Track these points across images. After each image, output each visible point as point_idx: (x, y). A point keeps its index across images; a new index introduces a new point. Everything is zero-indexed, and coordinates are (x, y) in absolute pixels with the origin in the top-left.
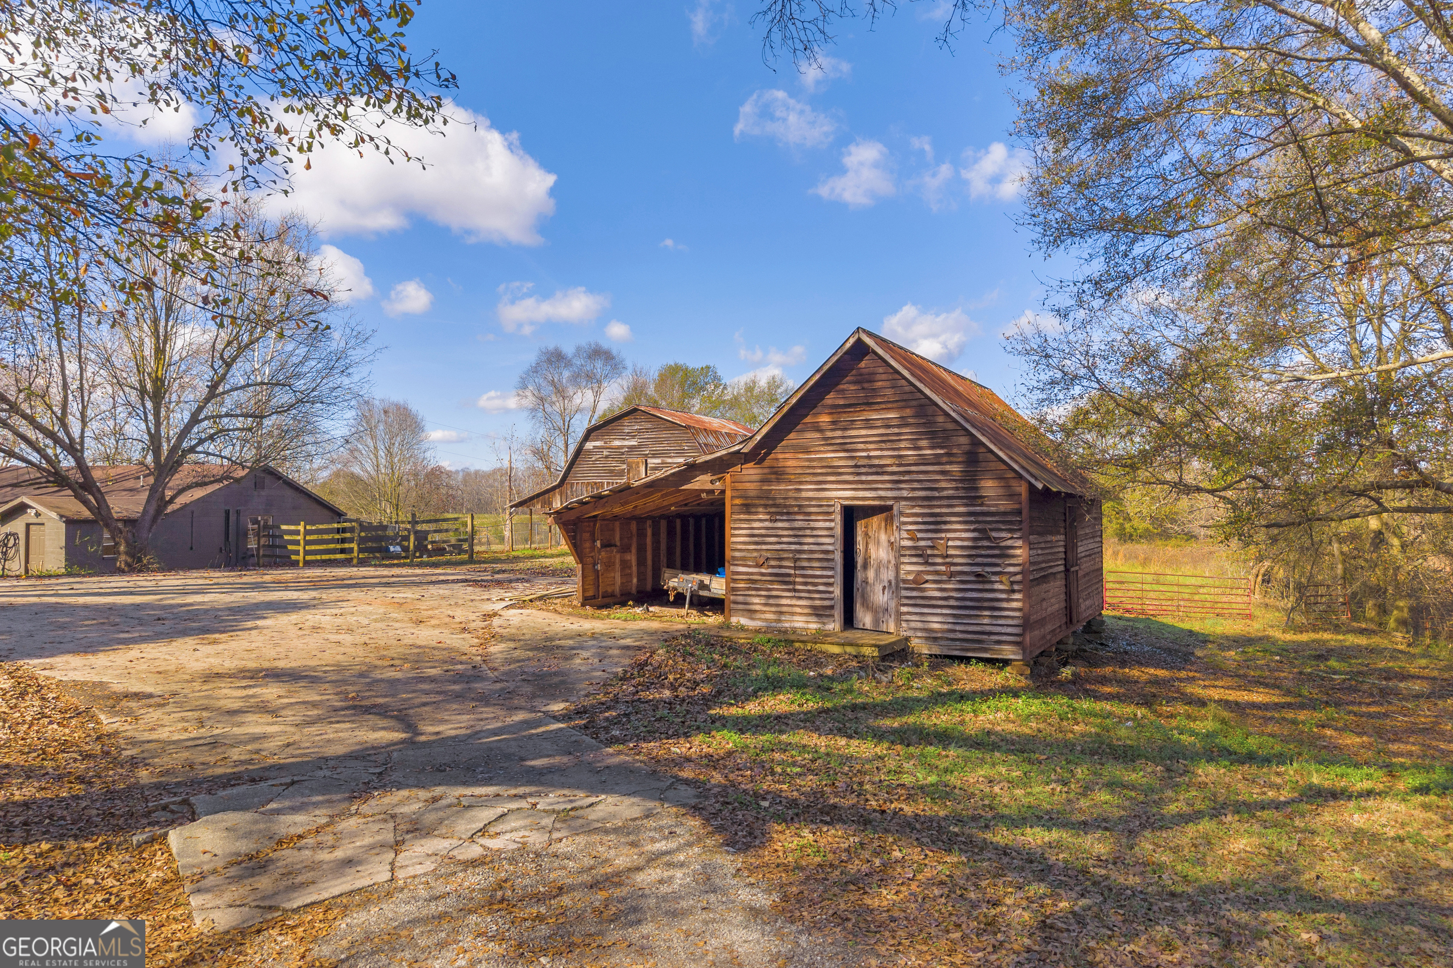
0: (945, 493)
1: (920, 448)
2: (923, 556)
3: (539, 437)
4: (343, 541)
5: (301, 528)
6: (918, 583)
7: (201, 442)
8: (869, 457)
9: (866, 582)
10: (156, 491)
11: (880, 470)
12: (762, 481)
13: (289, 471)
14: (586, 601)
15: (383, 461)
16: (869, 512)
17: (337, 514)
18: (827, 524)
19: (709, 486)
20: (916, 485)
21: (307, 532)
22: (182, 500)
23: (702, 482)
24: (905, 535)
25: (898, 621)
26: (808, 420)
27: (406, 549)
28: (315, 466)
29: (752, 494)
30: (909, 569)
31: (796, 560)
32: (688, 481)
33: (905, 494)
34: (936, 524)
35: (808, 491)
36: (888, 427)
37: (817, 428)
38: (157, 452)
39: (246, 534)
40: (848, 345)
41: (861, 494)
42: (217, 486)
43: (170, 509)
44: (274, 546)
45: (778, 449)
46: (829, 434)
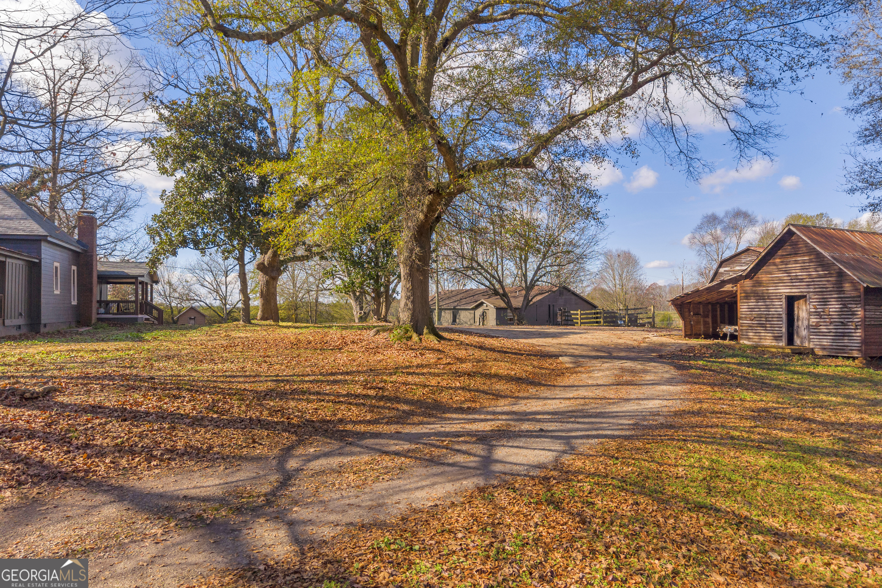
0: (828, 289)
1: (818, 271)
2: (819, 314)
3: (703, 265)
4: (597, 318)
5: (579, 312)
6: (817, 325)
7: (541, 277)
8: (796, 276)
9: (798, 327)
10: (526, 297)
11: (801, 280)
12: (753, 286)
13: (572, 288)
14: (686, 336)
15: (618, 282)
16: (799, 298)
17: (595, 307)
18: (780, 303)
19: (731, 289)
20: (816, 286)
21: (581, 314)
22: (534, 300)
23: (728, 287)
24: (812, 307)
25: (809, 342)
26: (771, 261)
27: (624, 322)
28: (584, 285)
29: (749, 291)
30: (814, 320)
31: (766, 318)
32: (723, 287)
33: (812, 290)
34: (824, 302)
35: (772, 290)
36: (804, 263)
37: (775, 264)
38: (526, 281)
39: (557, 315)
40: (785, 231)
41: (793, 291)
42: (547, 294)
43: (531, 303)
44: (567, 320)
45: (759, 273)
46: (780, 267)
